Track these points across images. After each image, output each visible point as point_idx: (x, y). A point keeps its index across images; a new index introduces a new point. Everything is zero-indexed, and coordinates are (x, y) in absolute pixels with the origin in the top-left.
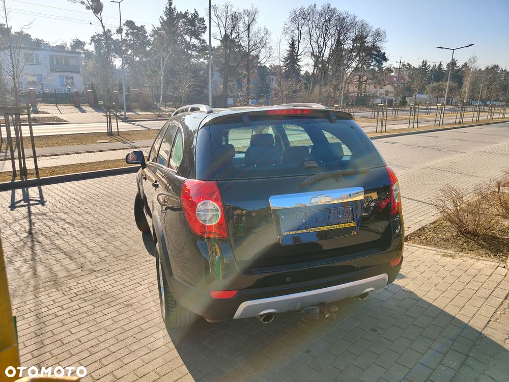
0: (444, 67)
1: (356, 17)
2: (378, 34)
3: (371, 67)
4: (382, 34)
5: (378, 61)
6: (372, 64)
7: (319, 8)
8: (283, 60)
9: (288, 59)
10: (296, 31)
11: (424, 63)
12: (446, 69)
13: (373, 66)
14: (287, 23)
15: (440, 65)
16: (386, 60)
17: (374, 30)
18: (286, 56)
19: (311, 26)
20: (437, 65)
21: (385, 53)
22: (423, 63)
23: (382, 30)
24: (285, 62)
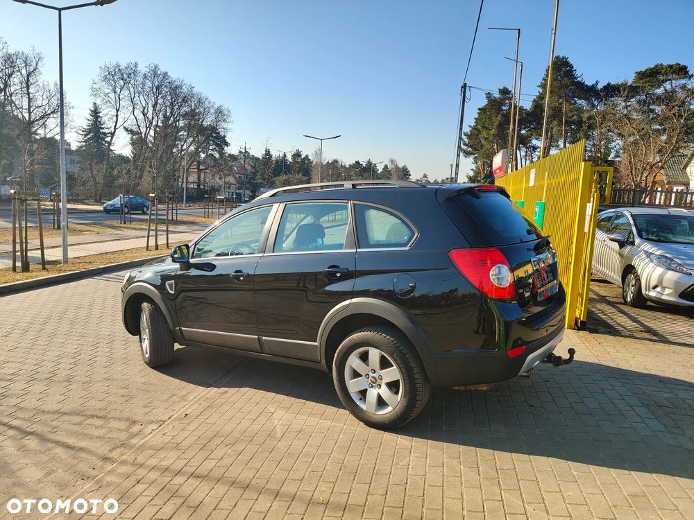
0: (289, 158)
1: (193, 87)
2: (219, 112)
3: (210, 152)
4: (226, 112)
5: (217, 145)
6: (211, 148)
7: (143, 69)
8: (82, 133)
9: (89, 132)
10: (112, 95)
11: (268, 153)
12: (291, 161)
13: (212, 150)
14: (96, 81)
15: (285, 155)
16: (227, 144)
17: (216, 106)
18: (86, 128)
19: (132, 90)
20: (281, 155)
21: (225, 136)
22: (266, 151)
23: (225, 107)
24: (86, 135)
